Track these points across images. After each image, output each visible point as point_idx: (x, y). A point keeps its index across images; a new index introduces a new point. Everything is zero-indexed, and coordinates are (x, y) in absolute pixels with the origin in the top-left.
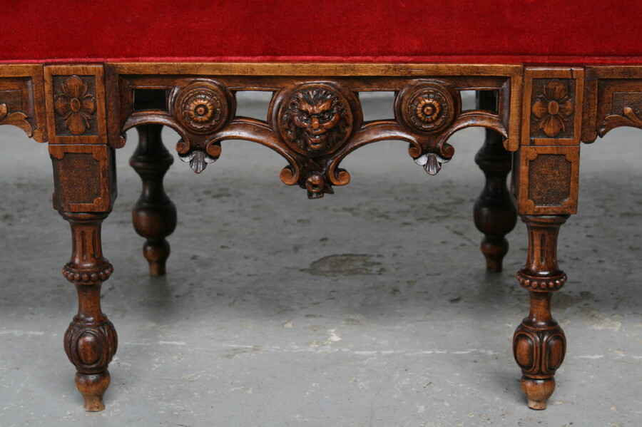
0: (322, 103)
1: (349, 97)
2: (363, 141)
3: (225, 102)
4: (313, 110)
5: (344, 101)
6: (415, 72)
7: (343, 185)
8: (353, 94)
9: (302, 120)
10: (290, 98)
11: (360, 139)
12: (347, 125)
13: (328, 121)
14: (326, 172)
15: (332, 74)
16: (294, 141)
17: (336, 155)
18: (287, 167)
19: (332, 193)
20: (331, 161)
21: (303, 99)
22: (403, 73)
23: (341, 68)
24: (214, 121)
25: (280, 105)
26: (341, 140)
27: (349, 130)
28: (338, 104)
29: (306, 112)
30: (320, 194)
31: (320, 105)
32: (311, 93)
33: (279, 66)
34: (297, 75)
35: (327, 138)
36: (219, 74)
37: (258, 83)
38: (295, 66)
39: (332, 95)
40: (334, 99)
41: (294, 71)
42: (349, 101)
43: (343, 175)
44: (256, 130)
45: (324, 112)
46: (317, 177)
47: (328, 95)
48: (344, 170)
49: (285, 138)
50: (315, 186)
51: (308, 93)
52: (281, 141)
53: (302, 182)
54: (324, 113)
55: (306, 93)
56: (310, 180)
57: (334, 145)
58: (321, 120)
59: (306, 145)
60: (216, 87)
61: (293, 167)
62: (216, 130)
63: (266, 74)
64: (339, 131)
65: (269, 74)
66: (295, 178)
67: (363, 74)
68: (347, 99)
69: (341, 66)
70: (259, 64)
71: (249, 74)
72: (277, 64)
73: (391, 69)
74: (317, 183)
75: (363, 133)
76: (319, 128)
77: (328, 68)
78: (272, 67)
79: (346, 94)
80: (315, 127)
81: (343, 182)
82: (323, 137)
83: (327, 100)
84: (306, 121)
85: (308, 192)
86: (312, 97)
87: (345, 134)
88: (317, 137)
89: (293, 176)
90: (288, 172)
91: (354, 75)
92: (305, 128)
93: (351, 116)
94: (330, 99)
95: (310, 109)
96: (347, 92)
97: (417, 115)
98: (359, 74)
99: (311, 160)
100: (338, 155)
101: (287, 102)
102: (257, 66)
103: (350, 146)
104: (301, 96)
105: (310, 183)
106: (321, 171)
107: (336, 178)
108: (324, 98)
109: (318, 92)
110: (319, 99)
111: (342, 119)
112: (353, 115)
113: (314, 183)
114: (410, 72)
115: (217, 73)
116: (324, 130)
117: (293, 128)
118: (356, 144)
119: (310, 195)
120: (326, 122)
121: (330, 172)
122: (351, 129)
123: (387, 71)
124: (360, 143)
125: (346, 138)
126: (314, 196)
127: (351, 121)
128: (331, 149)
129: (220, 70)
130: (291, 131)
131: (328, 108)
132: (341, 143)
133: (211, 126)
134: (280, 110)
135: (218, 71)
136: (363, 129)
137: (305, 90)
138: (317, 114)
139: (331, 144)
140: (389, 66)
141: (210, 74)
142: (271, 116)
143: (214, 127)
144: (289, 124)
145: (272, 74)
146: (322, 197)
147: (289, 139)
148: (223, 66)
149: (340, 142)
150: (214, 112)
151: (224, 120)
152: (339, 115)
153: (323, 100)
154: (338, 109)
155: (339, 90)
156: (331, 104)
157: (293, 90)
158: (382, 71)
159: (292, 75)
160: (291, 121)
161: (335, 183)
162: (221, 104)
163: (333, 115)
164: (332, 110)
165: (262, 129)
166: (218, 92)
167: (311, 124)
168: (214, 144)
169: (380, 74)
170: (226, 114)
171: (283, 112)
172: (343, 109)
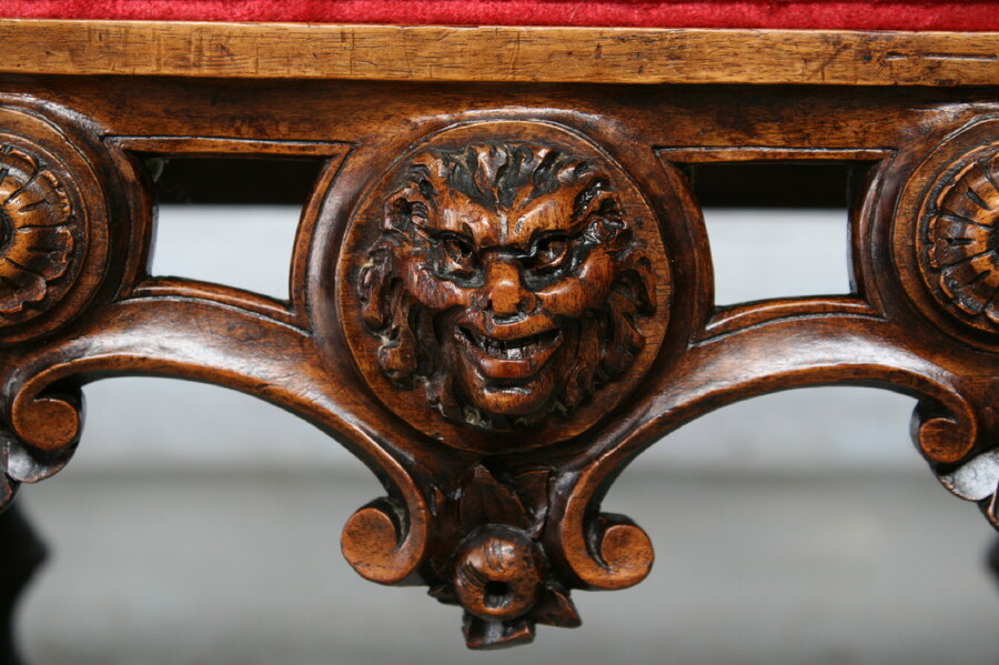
0: (537, 195)
1: (653, 184)
2: (712, 388)
3: (95, 201)
4: (495, 229)
5: (632, 199)
6: (955, 68)
7: (622, 585)
8: (672, 173)
9: (440, 277)
10: (390, 184)
11: (700, 376)
12: (647, 310)
13: (562, 279)
14: (550, 524)
15: (580, 73)
16: (407, 383)
17: (593, 450)
18: (378, 504)
19: (572, 620)
20: (569, 476)
21: (448, 180)
22: (903, 70)
23: (625, 48)
24: (42, 283)
25: (343, 216)
26: (617, 376)
27: (652, 333)
28: (607, 208)
29: (461, 240)
30: (520, 625)
31: (526, 208)
32: (483, 156)
33: (343, 36)
34: (424, 74)
35: (555, 360)
36: (70, 69)
37: (250, 120)
38: (415, 36)
39: (580, 166)
40: (589, 186)
41: (410, 57)
42: (653, 200)
43: (622, 540)
44: (240, 332)
45: (542, 237)
46: (506, 551)
47: (561, 166)
48: (626, 521)
49: (364, 367)
50: (496, 588)
51: (473, 161)
52: (349, 381)
53: (436, 573)
54: (543, 246)
55: (462, 158)
56: (475, 560)
57: (586, 400)
58: (529, 277)
59: (461, 395)
60: (56, 131)
61: (403, 504)
62: (53, 325)
63: (282, 72)
64: (610, 335)
65: (294, 72)
66: (406, 555)
67: (722, 77)
68: (644, 188)
69: (622, 39)
70: (251, 27)
71: (206, 71)
72: (334, 27)
73: (845, 55)
74: (508, 573)
75: (714, 350)
76: (520, 307)
77: (563, 48)
78: (310, 38)
79: (643, 171)
80: (503, 304)
81: (624, 574)
82: (538, 354)
83: (555, 187)
84: (461, 277)
85: (467, 617)
86: (489, 172)
87: (637, 349)
88: (512, 353)
89: (399, 539)
90: (380, 526)
91: (677, 78)
92: (456, 308)
93: (663, 270)
94: (569, 184)
95: (481, 226)
96: (646, 162)
97: (964, 260)
98: (703, 75)
99: (480, 471)
100: (604, 448)
101: (377, 200)
102: (245, 35)
103: (658, 408)
104: (438, 168)
105: (477, 574)
106: (526, 521)
107: (594, 553)
108: (542, 179)
109: (517, 156)
110: (522, 183)
111: (627, 276)
112: (673, 267)
113: (494, 574)
114: (933, 68)
115: (61, 65)
116: (542, 322)
117: (400, 321)
118: (682, 400)
119: (475, 630)
120: (553, 283)
121: (563, 524)
122: (662, 328)
123: (832, 58)
124: (701, 393)
125: (639, 370)
126: (495, 633)
127: (661, 294)
128: (570, 417)
129: (72, 52)
130: (394, 335)
131: (564, 223)
132: (614, 392)
133: (28, 305)
134: (347, 236)
135: (63, 55)
136: (714, 333)
137: (455, 145)
138: (512, 248)
139: (573, 396)
140: (837, 42)
141: (31, 67)
142: (307, 269)
143: (47, 309)
144: (382, 302)
145: (311, 73)
146: (529, 639)
147: (383, 372)
148: (90, 31)
149: (612, 387)
150: (44, 241)
151: (91, 281)
152: (613, 256)
153: (539, 185)
154: (604, 231)
155: (611, 148)
156: (577, 204)
157: (402, 147)
158: (807, 59)
159: (398, 76)
160: (393, 284)
161: (587, 574)
162: (75, 204)
163: (584, 255)
164: (578, 231)
165: (266, 331)
166: (64, 154)
167: (484, 289)
168: (51, 389)
169: (797, 74)
170: (101, 251)
171: (357, 246)
172: (627, 236)
